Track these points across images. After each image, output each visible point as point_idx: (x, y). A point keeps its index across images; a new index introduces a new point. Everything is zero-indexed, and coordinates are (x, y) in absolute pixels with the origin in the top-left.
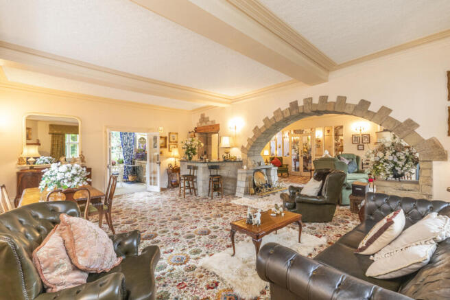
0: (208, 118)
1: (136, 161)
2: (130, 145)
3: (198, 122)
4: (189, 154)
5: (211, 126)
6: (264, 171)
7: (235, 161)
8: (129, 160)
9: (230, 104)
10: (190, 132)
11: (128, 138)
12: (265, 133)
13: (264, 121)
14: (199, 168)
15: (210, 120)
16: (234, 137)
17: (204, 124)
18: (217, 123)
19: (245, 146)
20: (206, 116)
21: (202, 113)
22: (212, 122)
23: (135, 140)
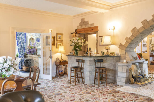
0: (88, 22)
1: (28, 55)
2: (23, 43)
3: (79, 25)
4: (76, 50)
5: (90, 28)
6: (138, 64)
7: (114, 56)
8: (22, 55)
9: (109, 9)
10: (72, 33)
11: (22, 38)
12: (143, 33)
13: (142, 22)
14: (86, 61)
15: (89, 23)
16: (112, 37)
17: (84, 27)
18: (95, 25)
19: (123, 44)
20: (86, 20)
21: (82, 18)
22: (91, 25)
23: (26, 40)
